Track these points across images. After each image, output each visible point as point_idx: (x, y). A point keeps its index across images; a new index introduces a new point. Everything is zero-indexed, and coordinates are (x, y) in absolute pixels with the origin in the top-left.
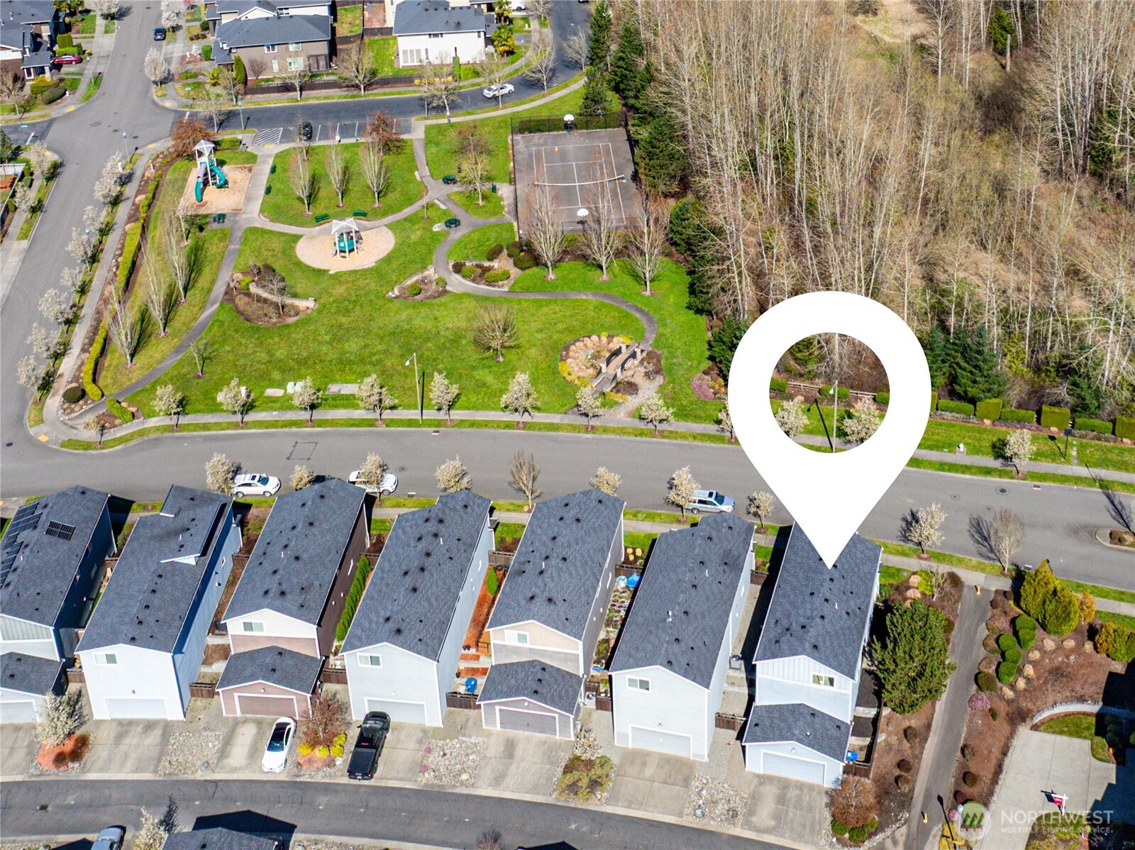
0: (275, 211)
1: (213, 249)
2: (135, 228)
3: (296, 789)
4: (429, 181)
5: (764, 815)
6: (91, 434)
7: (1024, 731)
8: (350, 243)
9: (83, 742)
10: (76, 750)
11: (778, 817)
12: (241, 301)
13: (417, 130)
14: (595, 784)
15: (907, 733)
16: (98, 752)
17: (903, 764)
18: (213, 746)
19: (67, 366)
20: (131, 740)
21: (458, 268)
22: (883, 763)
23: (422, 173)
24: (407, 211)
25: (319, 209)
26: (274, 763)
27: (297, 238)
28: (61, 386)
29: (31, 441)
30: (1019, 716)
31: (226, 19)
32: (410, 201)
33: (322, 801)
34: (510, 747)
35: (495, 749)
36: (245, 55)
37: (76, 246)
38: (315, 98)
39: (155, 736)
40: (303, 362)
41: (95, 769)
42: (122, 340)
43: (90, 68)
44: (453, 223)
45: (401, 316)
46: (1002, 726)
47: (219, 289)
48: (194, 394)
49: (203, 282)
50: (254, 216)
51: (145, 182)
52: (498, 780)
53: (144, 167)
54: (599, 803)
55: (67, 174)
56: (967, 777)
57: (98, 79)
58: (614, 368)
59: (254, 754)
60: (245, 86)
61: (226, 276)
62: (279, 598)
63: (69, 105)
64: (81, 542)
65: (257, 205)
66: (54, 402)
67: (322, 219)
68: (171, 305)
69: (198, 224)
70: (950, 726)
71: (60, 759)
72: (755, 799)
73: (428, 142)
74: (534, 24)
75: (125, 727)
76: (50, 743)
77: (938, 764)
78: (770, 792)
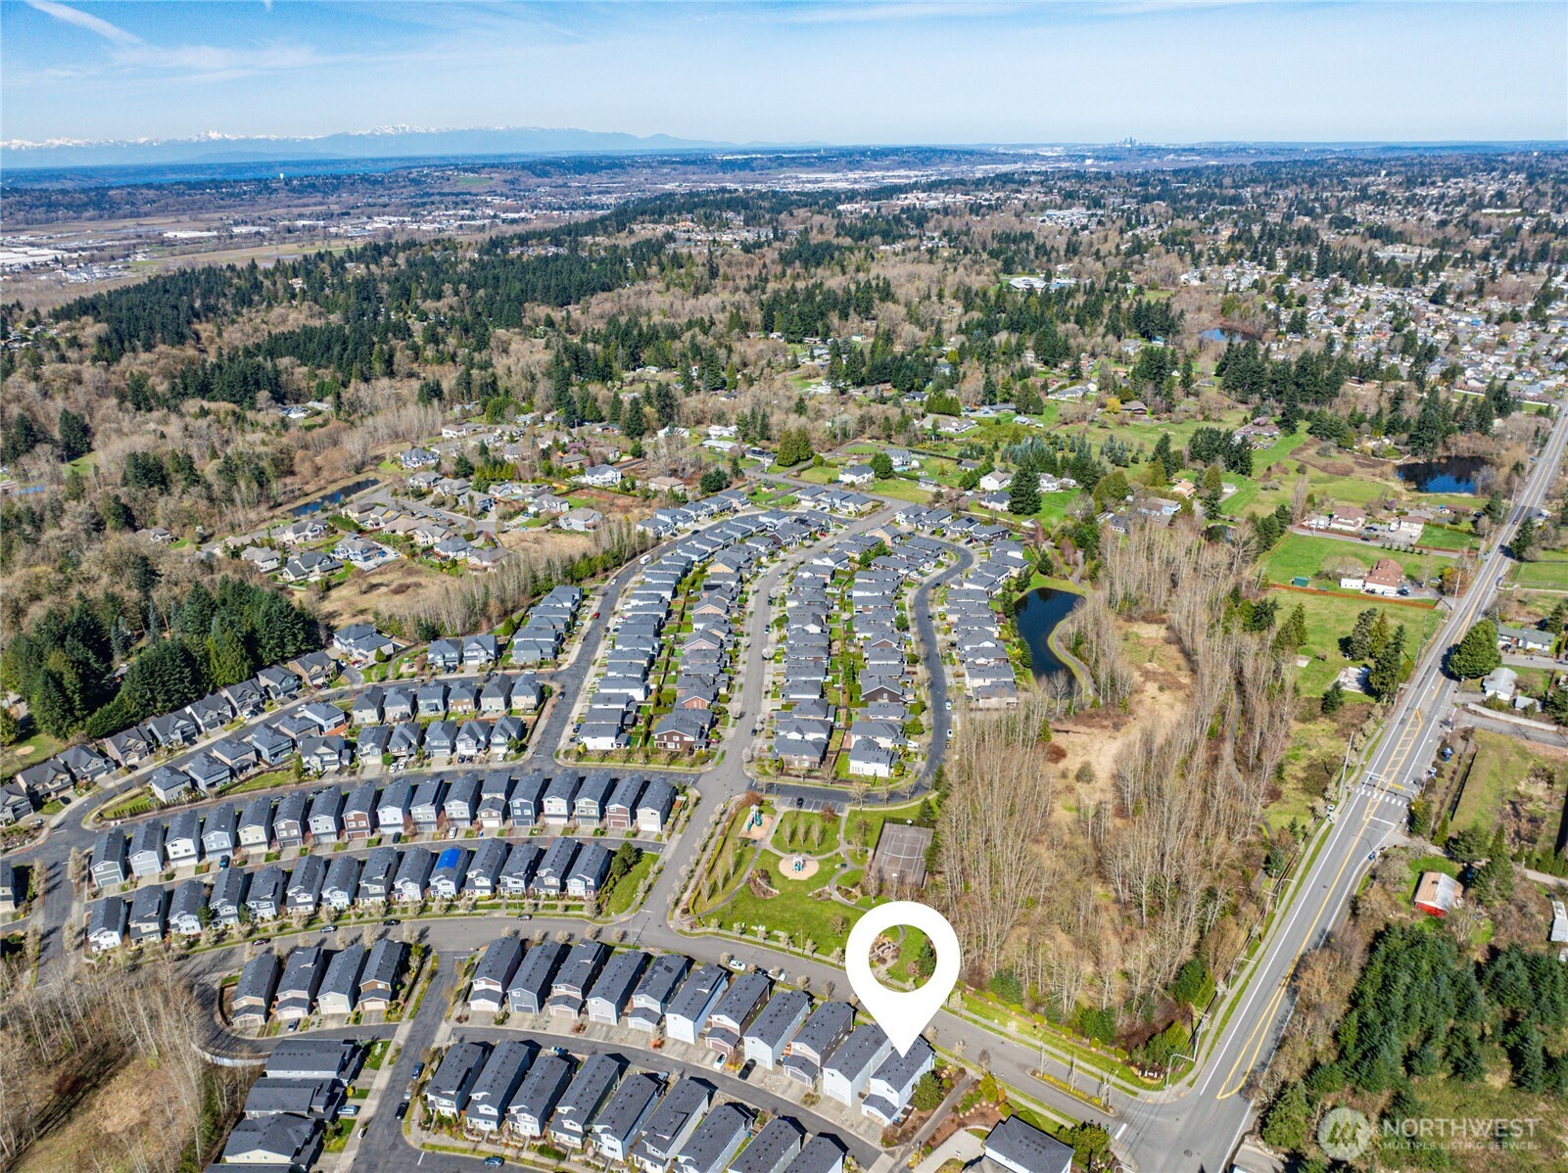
0: (777, 843)
1: (748, 857)
2: (721, 838)
3: (722, 1077)
4: (842, 841)
5: (861, 1129)
6: (687, 929)
7: (962, 1130)
8: (800, 867)
9: (663, 1043)
10: (660, 1045)
11: (866, 1131)
12: (752, 885)
13: (845, 813)
14: (813, 1103)
15: (921, 1118)
16: (666, 1047)
17: (914, 1128)
18: (701, 1055)
19: (686, 896)
20: (677, 1046)
21: (839, 888)
22: (908, 1125)
23: (840, 836)
24: (828, 855)
25: (794, 846)
26: (717, 1067)
27: (781, 858)
28: (682, 906)
29: (667, 927)
30: (962, 1124)
31: (781, 733)
32: (830, 850)
33: (728, 1083)
34: (790, 1084)
35: (786, 1082)
36: (785, 757)
37: (698, 845)
38: (810, 783)
39: (684, 1047)
40: (768, 918)
41: (664, 1053)
42: (705, 893)
43: (722, 747)
44: (844, 865)
45: (808, 906)
46: (955, 1126)
47: (746, 877)
48: (726, 921)
49: (741, 871)
50: (768, 844)
51: (731, 815)
52: (784, 1092)
53: (732, 808)
54: (812, 1109)
55: (702, 803)
56: (933, 1138)
57: (723, 754)
58: (879, 952)
59: (712, 1062)
60: (782, 770)
61: (749, 871)
62: (729, 1013)
63: (709, 767)
64: (675, 974)
65: (770, 838)
66: (678, 911)
67: (793, 851)
68: (726, 879)
69: (746, 842)
70: (936, 1121)
71: (655, 1046)
72: (861, 1123)
73: (849, 819)
74: (920, 758)
75: (676, 1041)
76: (653, 1040)
77: (926, 1132)
78: (867, 1123)
